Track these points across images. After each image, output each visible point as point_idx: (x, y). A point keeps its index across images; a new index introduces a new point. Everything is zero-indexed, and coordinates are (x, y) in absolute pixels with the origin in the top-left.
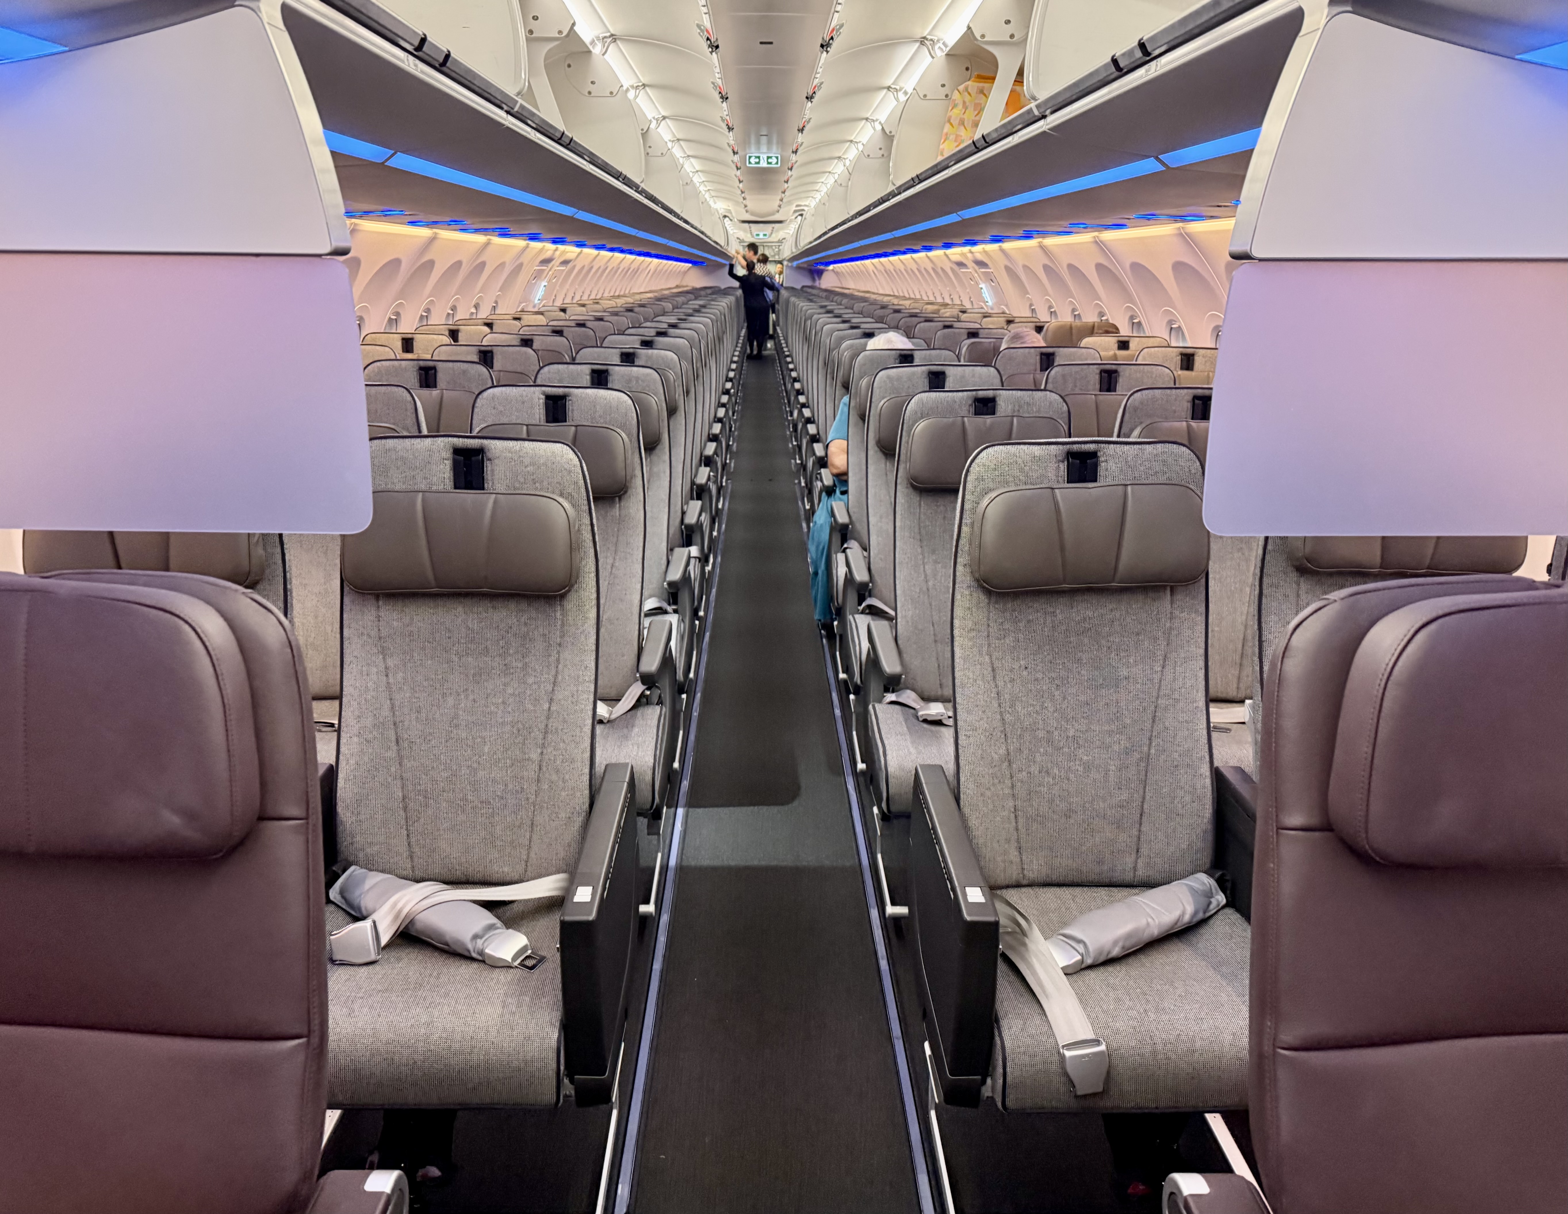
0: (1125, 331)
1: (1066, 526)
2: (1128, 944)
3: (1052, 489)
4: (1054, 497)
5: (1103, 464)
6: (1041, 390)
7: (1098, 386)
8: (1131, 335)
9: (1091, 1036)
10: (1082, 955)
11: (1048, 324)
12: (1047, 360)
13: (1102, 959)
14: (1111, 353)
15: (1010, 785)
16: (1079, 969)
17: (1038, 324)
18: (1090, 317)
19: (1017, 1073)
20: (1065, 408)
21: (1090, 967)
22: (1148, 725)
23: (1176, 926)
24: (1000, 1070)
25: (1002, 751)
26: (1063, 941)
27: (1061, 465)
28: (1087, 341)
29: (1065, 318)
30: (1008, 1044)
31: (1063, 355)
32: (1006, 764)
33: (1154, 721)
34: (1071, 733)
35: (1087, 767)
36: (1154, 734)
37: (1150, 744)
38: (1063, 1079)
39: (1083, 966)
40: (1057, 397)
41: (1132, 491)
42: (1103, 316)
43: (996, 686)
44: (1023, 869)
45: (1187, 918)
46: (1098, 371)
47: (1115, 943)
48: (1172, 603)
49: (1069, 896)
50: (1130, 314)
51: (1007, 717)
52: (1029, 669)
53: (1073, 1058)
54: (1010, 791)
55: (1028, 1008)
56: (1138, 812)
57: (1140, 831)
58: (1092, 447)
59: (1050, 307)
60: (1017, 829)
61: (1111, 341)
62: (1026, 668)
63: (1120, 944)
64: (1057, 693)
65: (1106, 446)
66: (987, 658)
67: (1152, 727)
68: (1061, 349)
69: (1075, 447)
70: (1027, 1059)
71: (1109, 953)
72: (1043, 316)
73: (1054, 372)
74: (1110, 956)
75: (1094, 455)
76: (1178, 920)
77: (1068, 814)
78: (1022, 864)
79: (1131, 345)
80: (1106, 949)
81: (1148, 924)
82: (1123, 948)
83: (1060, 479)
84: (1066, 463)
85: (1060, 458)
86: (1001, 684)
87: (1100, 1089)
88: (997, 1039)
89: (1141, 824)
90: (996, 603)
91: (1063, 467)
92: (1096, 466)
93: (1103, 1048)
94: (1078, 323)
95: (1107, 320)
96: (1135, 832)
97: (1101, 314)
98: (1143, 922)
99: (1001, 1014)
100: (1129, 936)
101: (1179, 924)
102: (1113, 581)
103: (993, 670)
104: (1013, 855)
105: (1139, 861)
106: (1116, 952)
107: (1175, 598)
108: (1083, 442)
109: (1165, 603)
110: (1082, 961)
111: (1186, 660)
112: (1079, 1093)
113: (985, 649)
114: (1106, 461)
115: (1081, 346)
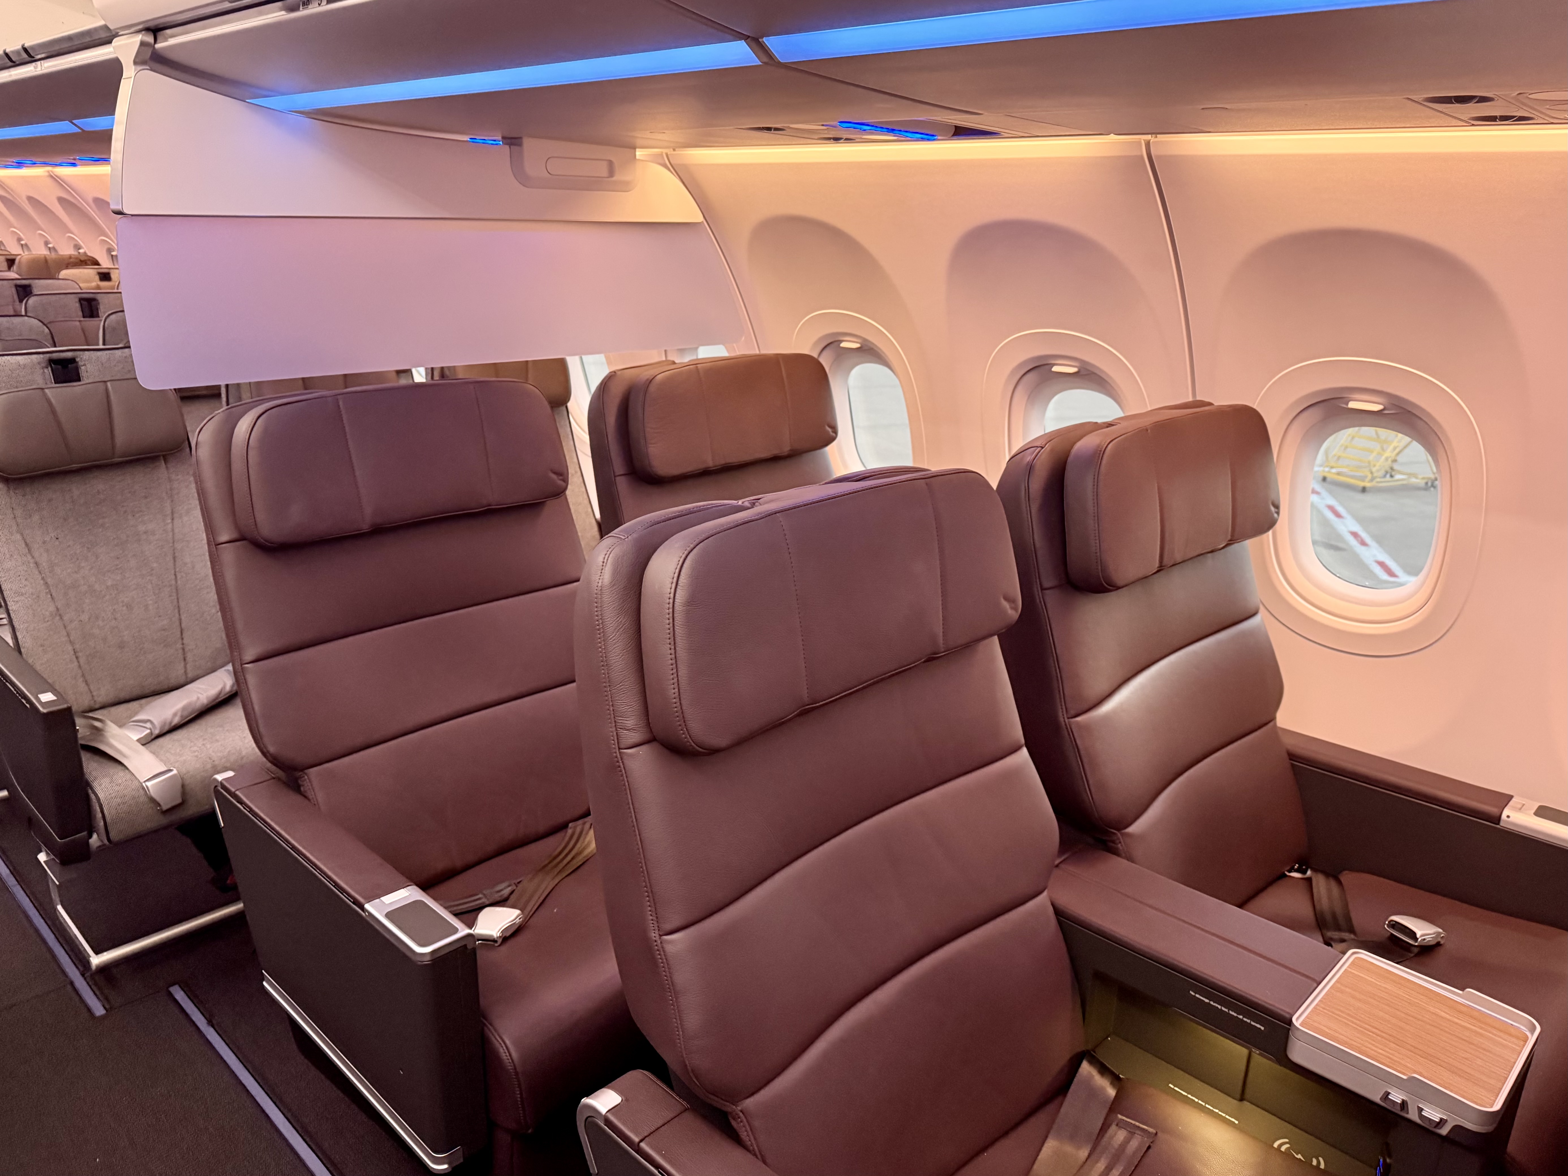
0: (105, 263)
1: (63, 419)
2: (186, 713)
3: (42, 389)
4: (45, 395)
5: (83, 368)
6: (22, 316)
7: (80, 313)
8: (113, 267)
9: (164, 769)
10: (150, 729)
11: (19, 257)
12: (24, 291)
13: (167, 728)
14: (94, 284)
15: (66, 634)
16: (150, 739)
17: (9, 257)
18: (66, 251)
19: (114, 812)
20: (47, 330)
21: (158, 736)
22: (171, 564)
23: (221, 696)
24: (99, 815)
25: (52, 608)
26: (134, 725)
27: (46, 371)
28: (64, 273)
29: (40, 251)
30: (101, 796)
31: (39, 286)
32: (58, 618)
33: (175, 561)
34: (109, 583)
35: (129, 607)
36: (177, 570)
37: (176, 577)
38: (152, 805)
39: (153, 736)
40: (36, 321)
41: (111, 386)
42: (79, 249)
43: (33, 557)
44: (93, 696)
45: (228, 688)
46: (77, 300)
47: (175, 715)
48: (167, 468)
49: (137, 706)
50: (106, 247)
51: (49, 580)
52: (60, 540)
53: (153, 785)
54: (66, 638)
55: (113, 769)
56: (179, 630)
57: (183, 644)
58: (69, 355)
59: (19, 240)
60: (80, 667)
61: (89, 273)
62: (57, 538)
63: (179, 714)
64: (89, 554)
65: (81, 353)
66: (18, 537)
67: (175, 565)
68: (37, 281)
69: (55, 356)
70: (119, 800)
71: (171, 723)
72: (14, 249)
73: (32, 301)
74: (173, 724)
75: (73, 361)
76: (222, 690)
77: (121, 646)
78: (91, 692)
79: (112, 276)
80: (168, 721)
81: (198, 698)
82: (182, 716)
83: (48, 382)
84: (50, 368)
85: (43, 365)
86: (36, 554)
87: (179, 801)
88: (93, 796)
89: (182, 639)
90: (15, 489)
91: (48, 372)
92: (77, 370)
93: (175, 772)
94: (53, 255)
95: (85, 253)
96: (179, 646)
97: (77, 247)
98: (194, 698)
99: (90, 778)
100: (184, 709)
101: (223, 694)
102: (114, 458)
103: (27, 545)
104: (82, 687)
105: (188, 666)
106: (176, 720)
107: (169, 466)
108: (63, 351)
109: (161, 471)
110: (151, 733)
111: (188, 512)
112: (165, 808)
113: (15, 528)
114: (85, 365)
115: (60, 277)
